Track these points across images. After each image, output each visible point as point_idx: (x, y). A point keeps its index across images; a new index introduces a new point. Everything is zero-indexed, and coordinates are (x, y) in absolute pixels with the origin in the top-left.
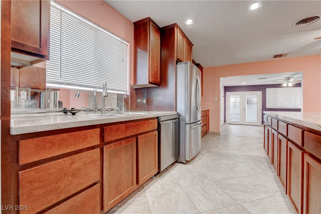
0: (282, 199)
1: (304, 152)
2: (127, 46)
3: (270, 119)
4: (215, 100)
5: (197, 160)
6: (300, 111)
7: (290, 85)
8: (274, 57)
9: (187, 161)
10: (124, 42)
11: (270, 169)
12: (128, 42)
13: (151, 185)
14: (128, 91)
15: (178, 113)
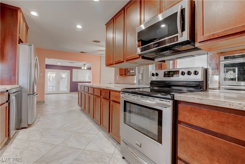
3: (83, 88)
7: (85, 68)
8: (81, 53)
9: (29, 125)
15: (20, 87)
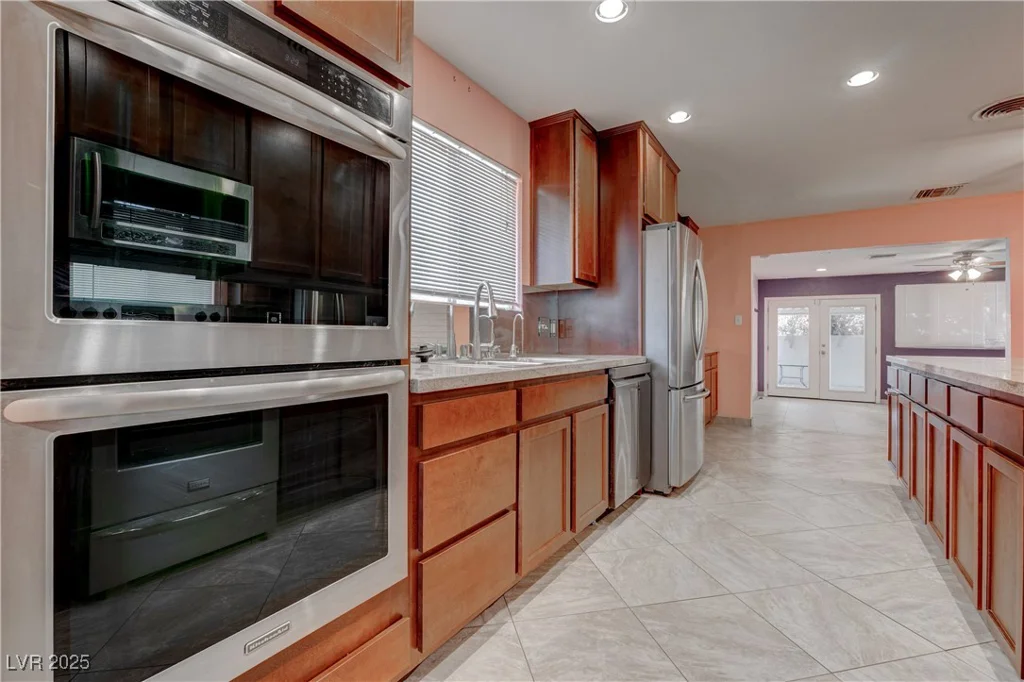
0: (937, 574)
1: (983, 444)
2: (515, 183)
3: (905, 376)
4: (737, 323)
5: (697, 487)
6: (1004, 356)
7: (974, 274)
8: (918, 197)
9: (674, 488)
10: (509, 175)
11: (908, 513)
12: (517, 174)
13: (595, 540)
14: (517, 302)
15: (648, 361)
